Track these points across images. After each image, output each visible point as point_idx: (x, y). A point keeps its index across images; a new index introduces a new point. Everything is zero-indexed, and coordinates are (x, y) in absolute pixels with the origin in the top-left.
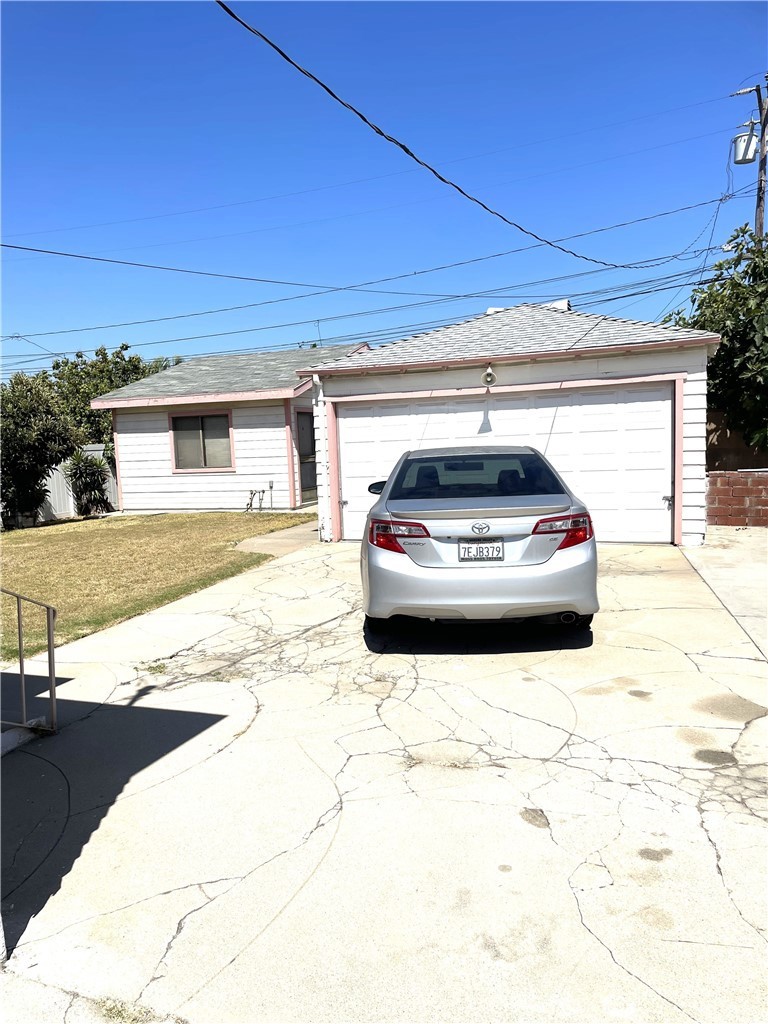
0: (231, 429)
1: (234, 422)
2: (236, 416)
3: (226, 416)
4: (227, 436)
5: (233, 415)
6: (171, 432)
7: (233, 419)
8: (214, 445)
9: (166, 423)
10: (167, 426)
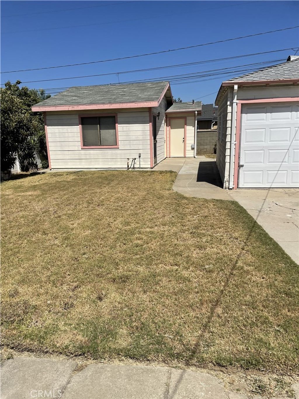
0: (116, 124)
1: (118, 121)
2: (119, 117)
3: (114, 117)
4: (114, 128)
5: (118, 116)
6: (80, 126)
7: (118, 119)
8: (106, 134)
9: (77, 121)
10: (78, 122)
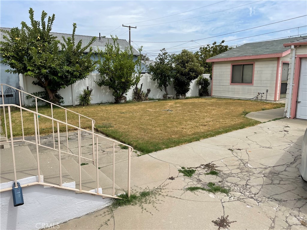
0: (253, 69)
1: (255, 67)
4: (252, 72)
5: (255, 64)
6: (231, 70)
9: (230, 67)
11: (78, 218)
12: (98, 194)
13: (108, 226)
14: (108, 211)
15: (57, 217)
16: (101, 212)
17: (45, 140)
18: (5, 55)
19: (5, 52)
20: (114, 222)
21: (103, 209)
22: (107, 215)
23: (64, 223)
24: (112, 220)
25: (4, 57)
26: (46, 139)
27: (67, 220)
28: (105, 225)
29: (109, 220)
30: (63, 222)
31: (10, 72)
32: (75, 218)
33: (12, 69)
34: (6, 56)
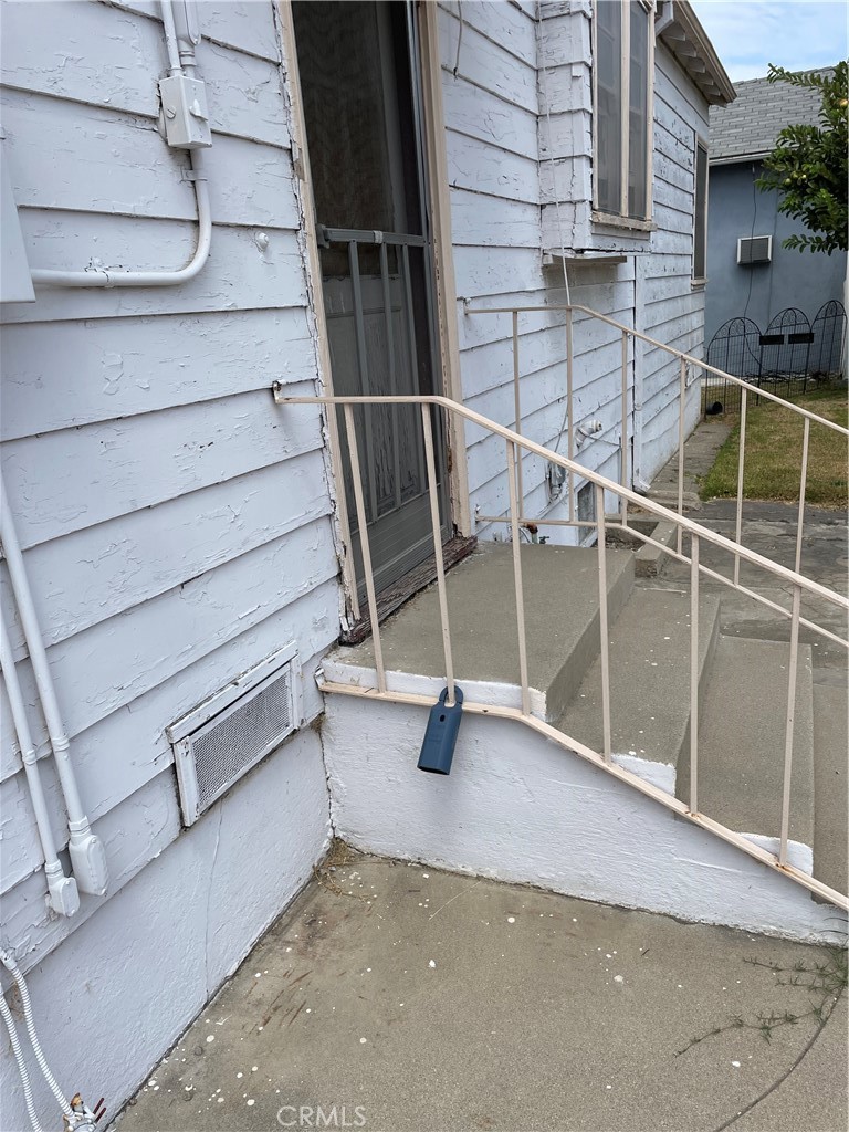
11: (679, 921)
12: (780, 869)
13: (765, 1045)
14: (822, 973)
15: (592, 873)
16: (787, 958)
17: (824, 527)
18: (792, 179)
19: (793, 165)
20: (810, 1045)
21: (806, 945)
22: (804, 991)
23: (617, 907)
24: (807, 1027)
25: (787, 187)
26: (829, 524)
27: (632, 903)
28: (755, 1033)
29: (790, 1019)
30: (613, 903)
31: (800, 245)
32: (665, 915)
33: (810, 233)
34: (794, 180)
